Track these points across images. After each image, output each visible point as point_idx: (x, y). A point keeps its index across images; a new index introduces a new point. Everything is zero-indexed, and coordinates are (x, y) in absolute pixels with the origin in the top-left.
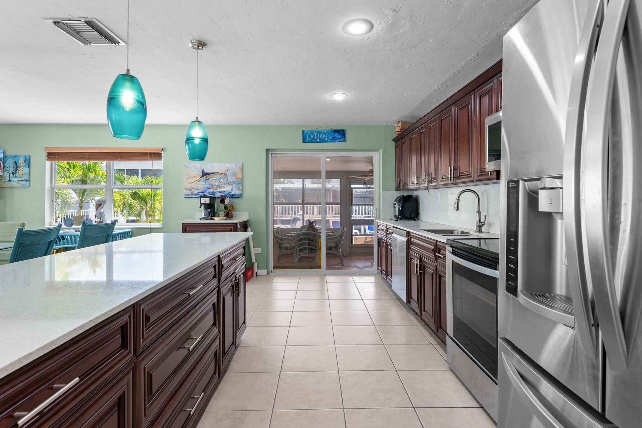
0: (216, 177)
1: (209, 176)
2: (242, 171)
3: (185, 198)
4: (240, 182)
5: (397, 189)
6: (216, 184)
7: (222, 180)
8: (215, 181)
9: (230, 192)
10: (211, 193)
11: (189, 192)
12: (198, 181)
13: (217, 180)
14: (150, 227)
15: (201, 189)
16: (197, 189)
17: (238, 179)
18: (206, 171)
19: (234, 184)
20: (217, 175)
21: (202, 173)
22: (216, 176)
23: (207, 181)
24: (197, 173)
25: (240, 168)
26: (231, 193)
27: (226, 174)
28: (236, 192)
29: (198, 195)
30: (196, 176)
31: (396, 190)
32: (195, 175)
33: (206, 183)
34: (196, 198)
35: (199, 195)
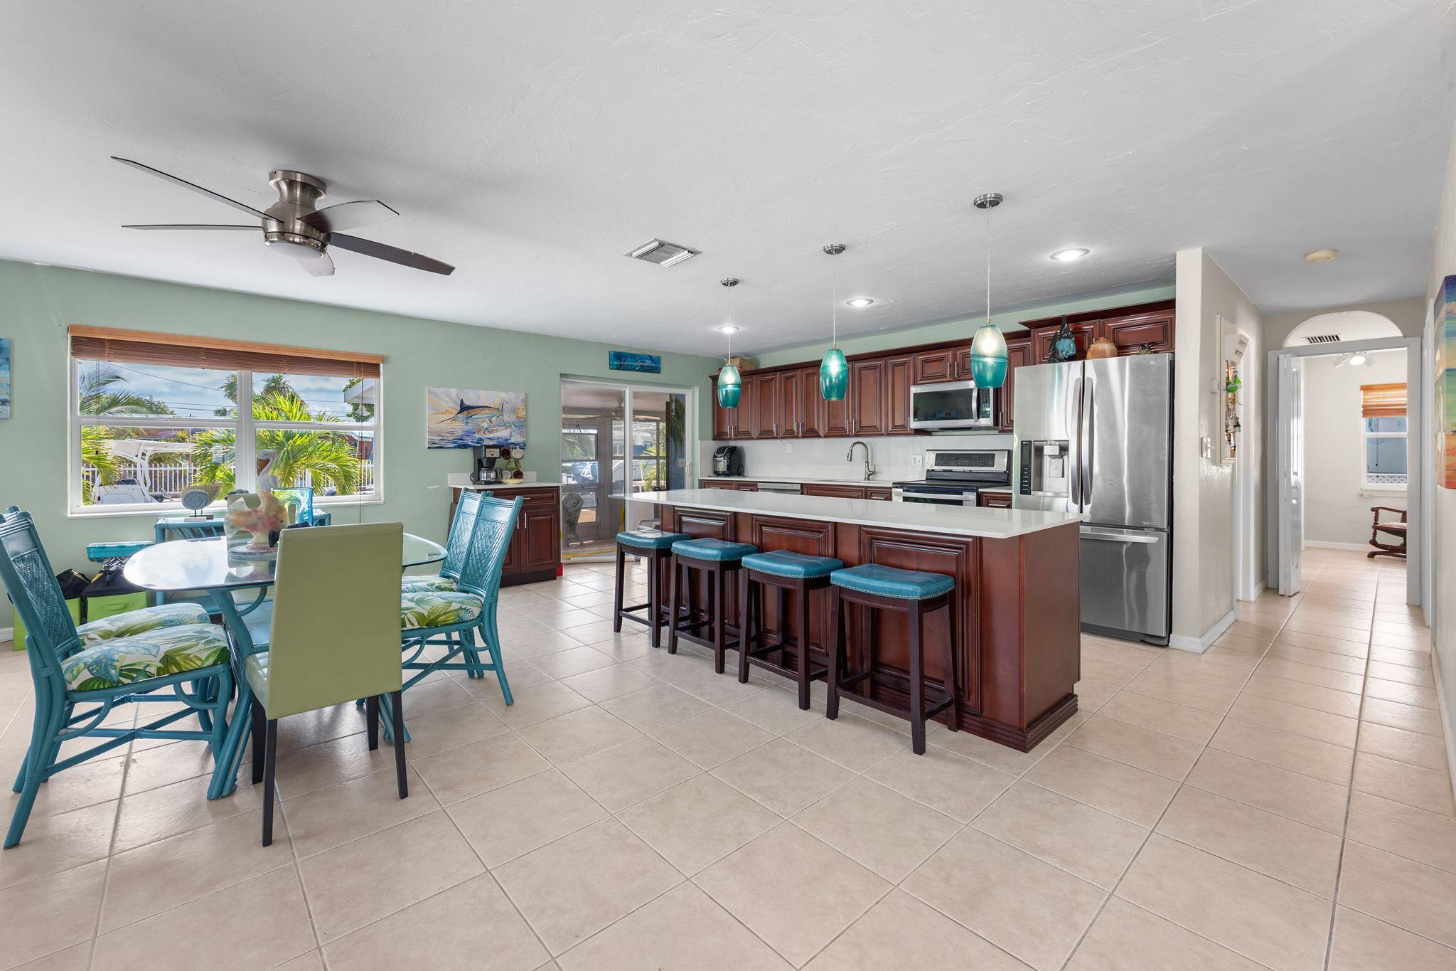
0: (483, 415)
1: (472, 412)
2: (526, 406)
3: (429, 448)
4: (522, 424)
5: (715, 438)
6: (485, 425)
7: (494, 419)
8: (482, 420)
9: (507, 440)
10: (475, 441)
11: (436, 438)
12: (454, 419)
13: (487, 419)
14: (359, 502)
15: (460, 433)
16: (452, 433)
17: (520, 418)
18: (467, 402)
19: (513, 426)
20: (487, 411)
21: (461, 406)
22: (484, 412)
23: (470, 420)
24: (451, 404)
25: (522, 401)
26: (510, 441)
27: (500, 410)
28: (516, 438)
29: (454, 443)
30: (450, 410)
31: (713, 440)
32: (448, 409)
33: (467, 423)
34: (449, 448)
35: (456, 443)
